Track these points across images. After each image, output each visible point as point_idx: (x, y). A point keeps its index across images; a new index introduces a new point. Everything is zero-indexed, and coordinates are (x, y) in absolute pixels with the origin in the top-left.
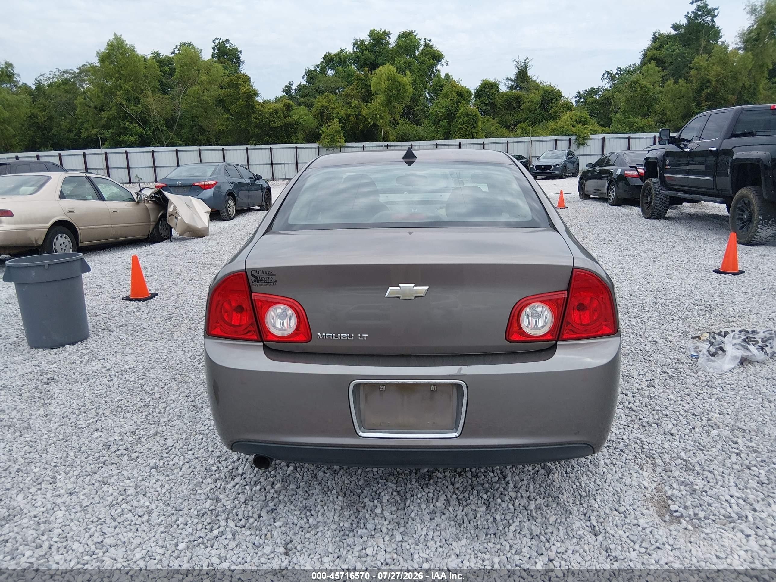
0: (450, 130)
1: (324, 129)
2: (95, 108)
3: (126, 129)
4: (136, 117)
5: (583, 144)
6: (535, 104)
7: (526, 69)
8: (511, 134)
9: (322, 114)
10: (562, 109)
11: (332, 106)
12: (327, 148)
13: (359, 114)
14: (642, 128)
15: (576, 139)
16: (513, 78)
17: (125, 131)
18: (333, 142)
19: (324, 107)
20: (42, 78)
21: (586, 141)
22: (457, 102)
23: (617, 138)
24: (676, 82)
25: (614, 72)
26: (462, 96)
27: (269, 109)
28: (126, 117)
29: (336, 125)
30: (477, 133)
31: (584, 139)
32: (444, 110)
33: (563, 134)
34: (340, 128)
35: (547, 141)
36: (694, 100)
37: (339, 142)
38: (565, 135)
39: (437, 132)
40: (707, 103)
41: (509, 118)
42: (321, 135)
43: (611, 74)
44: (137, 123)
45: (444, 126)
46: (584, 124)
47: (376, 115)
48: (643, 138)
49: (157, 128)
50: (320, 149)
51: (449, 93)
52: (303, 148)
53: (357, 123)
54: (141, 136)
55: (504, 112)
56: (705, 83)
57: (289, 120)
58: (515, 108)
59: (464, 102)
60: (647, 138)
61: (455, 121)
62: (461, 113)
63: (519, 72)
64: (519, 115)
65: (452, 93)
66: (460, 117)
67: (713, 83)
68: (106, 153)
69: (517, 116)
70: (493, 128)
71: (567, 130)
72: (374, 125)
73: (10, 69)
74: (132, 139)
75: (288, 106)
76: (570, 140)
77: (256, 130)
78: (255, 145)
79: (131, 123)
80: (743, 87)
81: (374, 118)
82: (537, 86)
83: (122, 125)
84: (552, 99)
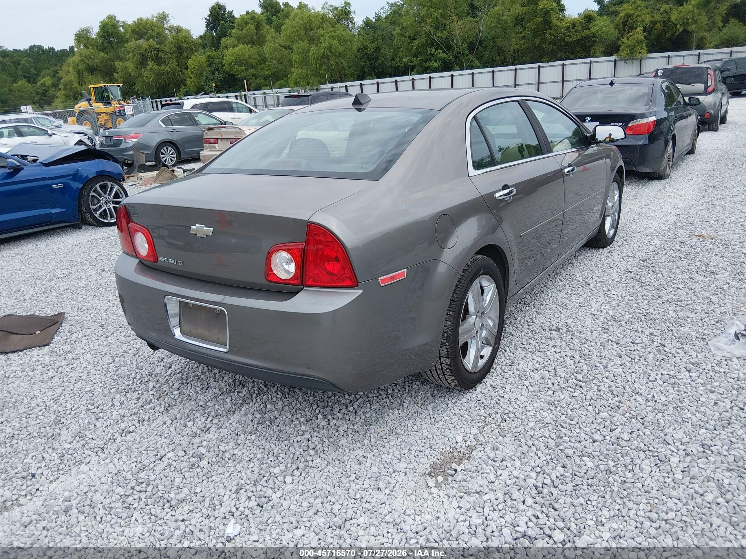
1: (625, 40)
2: (409, 37)
3: (432, 55)
4: (442, 43)
9: (625, 24)
11: (638, 13)
12: (626, 60)
13: (669, 20)
17: (431, 57)
18: (633, 53)
19: (629, 16)
20: (382, 11)
27: (566, 23)
28: (432, 44)
29: (639, 34)
34: (643, 38)
37: (640, 53)
42: (620, 46)
44: (442, 49)
47: (688, 19)
49: (459, 53)
50: (617, 62)
52: (598, 62)
53: (664, 30)
54: (444, 61)
57: (587, 32)
68: (413, 79)
72: (685, 31)
73: (348, 8)
74: (435, 65)
75: (589, 18)
77: (551, 47)
78: (548, 62)
79: (436, 49)
81: (685, 24)
83: (429, 52)
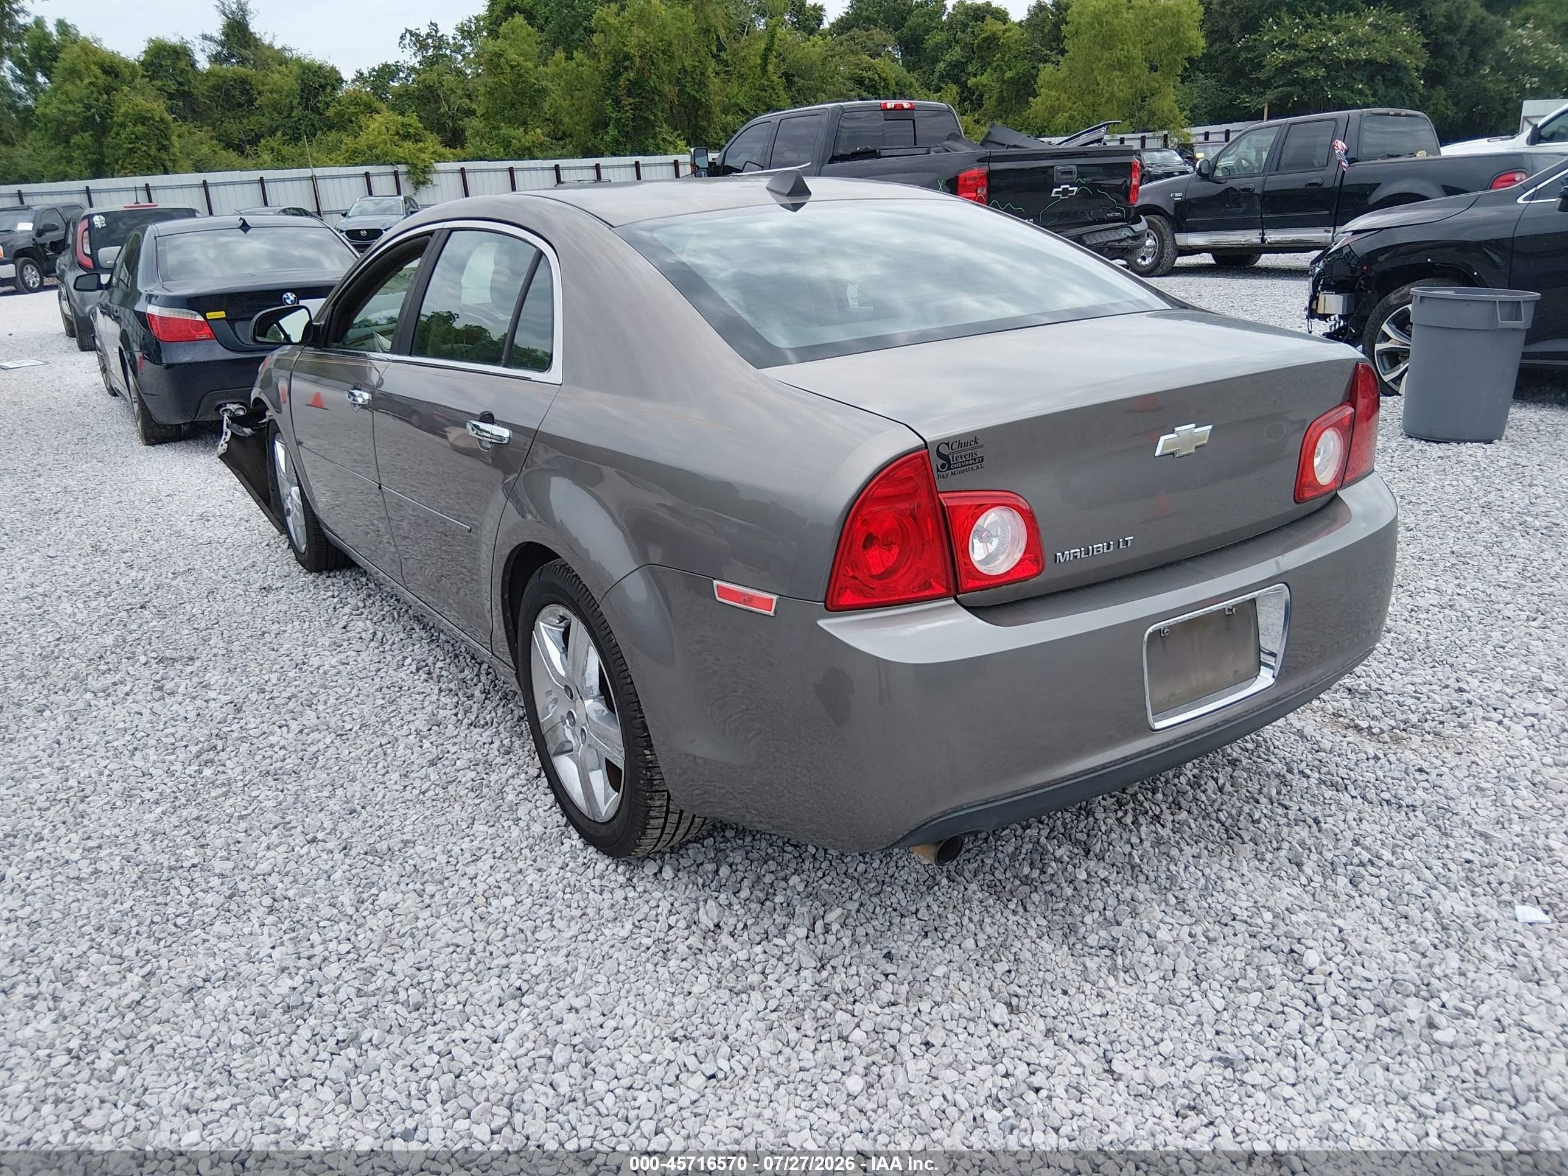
0: (102, 154)
5: (424, 183)
6: (287, 96)
7: (244, 17)
8: (250, 162)
10: (352, 109)
14: (528, 149)
15: (408, 172)
16: (218, 35)
21: (429, 176)
22: (108, 90)
23: (488, 170)
24: (569, 58)
25: (424, 31)
26: (117, 76)
30: (174, 161)
31: (424, 172)
32: (79, 108)
33: (377, 160)
35: (348, 176)
36: (607, 94)
38: (384, 164)
39: (69, 161)
40: (631, 100)
41: (232, 127)
43: (418, 35)
45: (86, 147)
46: (417, 141)
48: (535, 169)
51: (81, 67)
55: (217, 114)
56: (621, 61)
58: (240, 105)
59: (126, 89)
60: (543, 169)
61: (112, 134)
62: (126, 115)
63: (229, 25)
64: (253, 119)
65: (88, 68)
66: (123, 125)
67: (637, 60)
69: (252, 122)
70: (205, 149)
71: (386, 154)
76: (396, 174)
80: (683, 70)
82: (280, 58)
84: (323, 87)
